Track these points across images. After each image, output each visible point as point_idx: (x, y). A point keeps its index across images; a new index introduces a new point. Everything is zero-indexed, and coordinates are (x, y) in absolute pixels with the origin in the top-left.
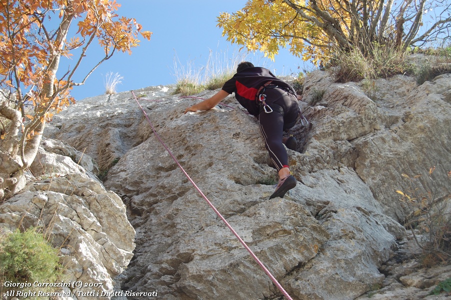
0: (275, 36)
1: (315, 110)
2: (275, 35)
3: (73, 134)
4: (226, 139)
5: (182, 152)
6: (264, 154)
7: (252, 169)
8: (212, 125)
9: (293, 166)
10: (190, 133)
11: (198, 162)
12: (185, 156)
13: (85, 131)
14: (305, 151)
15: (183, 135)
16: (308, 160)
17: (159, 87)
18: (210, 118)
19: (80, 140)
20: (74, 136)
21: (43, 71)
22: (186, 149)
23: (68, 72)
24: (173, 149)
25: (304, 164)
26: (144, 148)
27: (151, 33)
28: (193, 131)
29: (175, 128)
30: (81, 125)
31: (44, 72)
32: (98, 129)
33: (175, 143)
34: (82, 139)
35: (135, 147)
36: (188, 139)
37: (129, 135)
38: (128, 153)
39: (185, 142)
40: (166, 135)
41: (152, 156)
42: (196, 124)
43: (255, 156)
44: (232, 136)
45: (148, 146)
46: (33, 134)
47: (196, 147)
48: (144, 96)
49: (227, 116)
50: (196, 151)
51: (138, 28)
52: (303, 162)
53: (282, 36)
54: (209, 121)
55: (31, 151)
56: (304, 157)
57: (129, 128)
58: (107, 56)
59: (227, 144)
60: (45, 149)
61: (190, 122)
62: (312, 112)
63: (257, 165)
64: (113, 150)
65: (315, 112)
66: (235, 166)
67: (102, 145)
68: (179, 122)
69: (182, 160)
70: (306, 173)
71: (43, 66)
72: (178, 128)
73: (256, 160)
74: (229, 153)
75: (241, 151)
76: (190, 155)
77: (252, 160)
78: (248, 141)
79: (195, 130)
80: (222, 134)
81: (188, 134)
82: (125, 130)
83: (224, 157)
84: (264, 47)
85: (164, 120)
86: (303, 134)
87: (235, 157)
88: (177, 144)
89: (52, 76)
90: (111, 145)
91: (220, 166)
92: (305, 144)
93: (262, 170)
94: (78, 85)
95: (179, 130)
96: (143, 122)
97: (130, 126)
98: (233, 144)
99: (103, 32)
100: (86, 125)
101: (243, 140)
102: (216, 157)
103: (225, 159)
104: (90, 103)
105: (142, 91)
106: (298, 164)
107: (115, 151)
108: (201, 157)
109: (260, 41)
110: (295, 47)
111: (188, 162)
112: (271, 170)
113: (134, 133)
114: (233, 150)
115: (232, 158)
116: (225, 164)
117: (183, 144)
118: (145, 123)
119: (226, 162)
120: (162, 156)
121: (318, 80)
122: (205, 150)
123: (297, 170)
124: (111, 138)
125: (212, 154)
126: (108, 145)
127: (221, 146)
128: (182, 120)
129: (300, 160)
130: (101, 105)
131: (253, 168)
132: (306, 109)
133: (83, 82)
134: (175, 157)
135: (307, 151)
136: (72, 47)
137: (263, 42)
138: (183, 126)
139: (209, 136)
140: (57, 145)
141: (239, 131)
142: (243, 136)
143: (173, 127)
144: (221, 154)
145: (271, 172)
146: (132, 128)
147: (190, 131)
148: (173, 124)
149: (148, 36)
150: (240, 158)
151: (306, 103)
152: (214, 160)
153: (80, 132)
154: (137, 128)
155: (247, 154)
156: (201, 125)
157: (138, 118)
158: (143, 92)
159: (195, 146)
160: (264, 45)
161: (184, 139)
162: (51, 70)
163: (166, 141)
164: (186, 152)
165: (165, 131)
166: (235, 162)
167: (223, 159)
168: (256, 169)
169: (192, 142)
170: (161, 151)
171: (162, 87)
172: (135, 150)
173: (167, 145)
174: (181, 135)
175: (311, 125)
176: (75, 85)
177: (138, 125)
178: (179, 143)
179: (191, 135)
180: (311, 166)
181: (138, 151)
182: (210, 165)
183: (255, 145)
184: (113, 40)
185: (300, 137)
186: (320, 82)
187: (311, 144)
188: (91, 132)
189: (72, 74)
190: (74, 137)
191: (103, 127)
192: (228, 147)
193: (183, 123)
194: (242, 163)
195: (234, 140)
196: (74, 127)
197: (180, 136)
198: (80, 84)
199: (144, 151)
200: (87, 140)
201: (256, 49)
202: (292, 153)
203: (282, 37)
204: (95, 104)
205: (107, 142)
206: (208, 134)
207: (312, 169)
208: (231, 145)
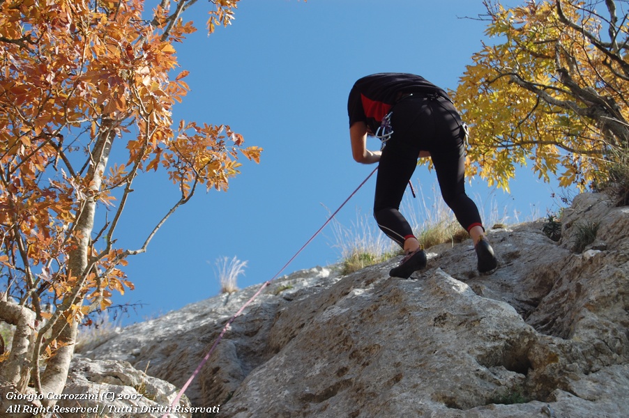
0: (503, 146)
1: (583, 259)
2: (505, 143)
3: (157, 360)
4: (423, 329)
5: (344, 362)
6: (496, 348)
7: (475, 378)
8: (394, 306)
9: (553, 364)
10: (357, 326)
11: (373, 377)
12: (351, 369)
13: (176, 352)
14: (572, 334)
15: (345, 333)
16: (579, 350)
17: (315, 270)
18: (391, 294)
19: (167, 369)
20: (158, 363)
21: (66, 233)
22: (351, 357)
23: (106, 226)
24: (329, 359)
25: (573, 359)
26: (276, 364)
27: (260, 149)
28: (361, 322)
29: (328, 322)
30: (170, 344)
31: (68, 233)
32: (197, 345)
33: (331, 349)
34: (171, 367)
35: (262, 366)
36: (354, 338)
37: (253, 349)
38: (248, 377)
39: (349, 343)
40: (315, 337)
41: (291, 377)
42: (366, 308)
43: (478, 353)
44: (432, 322)
45: (283, 361)
46: (56, 346)
47: (368, 350)
48: (287, 288)
49: (420, 288)
50: (369, 357)
51: (235, 139)
52: (572, 356)
53: (517, 144)
54: (389, 300)
55: (55, 377)
56: (572, 346)
57: (254, 338)
58: (184, 197)
59: (425, 337)
60: (89, 379)
61: (355, 308)
62: (578, 263)
63: (483, 369)
64: (225, 377)
65: (585, 262)
66: (443, 376)
67: (205, 372)
68: (336, 310)
69: (346, 377)
70: (579, 376)
71: (66, 223)
72: (335, 320)
73: (483, 361)
74: (430, 352)
75: (452, 347)
76: (359, 367)
77: (473, 360)
78: (462, 328)
79: (365, 319)
80: (414, 322)
81: (352, 330)
82: (245, 342)
83: (421, 361)
84: (487, 169)
85: (313, 314)
86: (566, 307)
87: (441, 360)
88: (334, 350)
89: (83, 240)
90: (221, 370)
91: (416, 379)
92: (571, 322)
93: (495, 377)
94: (135, 253)
95: (336, 324)
96: (277, 323)
97: (255, 333)
98: (435, 337)
99: (175, 156)
100: (179, 343)
101: (453, 327)
102: (407, 364)
103: (424, 365)
104: (193, 312)
105: (284, 279)
106: (561, 359)
107: (230, 380)
108: (379, 367)
109: (479, 159)
110: (543, 161)
111: (357, 379)
112: (511, 377)
113: (262, 345)
114: (437, 347)
115: (437, 362)
116: (425, 373)
117: (346, 347)
118: (279, 323)
119: (426, 371)
120: (310, 374)
121: (586, 208)
122: (386, 352)
123: (560, 372)
124: (221, 357)
125: (399, 358)
126: (216, 370)
127: (413, 343)
128: (342, 307)
129: (564, 352)
130: (211, 312)
131: (477, 375)
132: (568, 259)
133: (143, 248)
134: (333, 373)
135: (575, 335)
136: (114, 183)
137: (484, 161)
138: (344, 315)
139: (391, 327)
140: (110, 370)
141: (445, 310)
142: (453, 320)
143: (325, 320)
144: (415, 356)
145: (512, 380)
146: (258, 337)
147: (356, 324)
148: (326, 315)
149: (255, 156)
150: (450, 360)
151: (566, 251)
152: (403, 369)
153: (168, 356)
154: (267, 336)
155: (464, 352)
156: (375, 310)
157: (267, 318)
158: (286, 282)
159: (366, 349)
160: (486, 165)
161: (346, 339)
162: (80, 229)
163: (315, 347)
164: (352, 361)
165: (312, 329)
166: (443, 368)
167: (421, 365)
168: (483, 377)
169: (361, 342)
170: (307, 366)
171: (320, 269)
172: (261, 371)
173: (318, 354)
174: (341, 332)
175: (579, 286)
176: (129, 254)
177: (269, 329)
178: (338, 347)
179: (358, 329)
180: (588, 361)
181: (267, 371)
182: (397, 379)
183: (475, 332)
184: (192, 166)
185: (561, 312)
186: (591, 211)
187: (582, 321)
188: (186, 352)
189: (112, 228)
190: (158, 366)
191: (205, 341)
192: (428, 342)
193: (343, 311)
194: (455, 369)
195: (437, 329)
196: (158, 350)
197: (339, 335)
198: (138, 251)
199: (277, 369)
200: (180, 366)
201: (473, 174)
202: (549, 341)
203: (517, 147)
204: (202, 312)
205: (214, 365)
206: (389, 323)
207: (591, 367)
208: (432, 338)
